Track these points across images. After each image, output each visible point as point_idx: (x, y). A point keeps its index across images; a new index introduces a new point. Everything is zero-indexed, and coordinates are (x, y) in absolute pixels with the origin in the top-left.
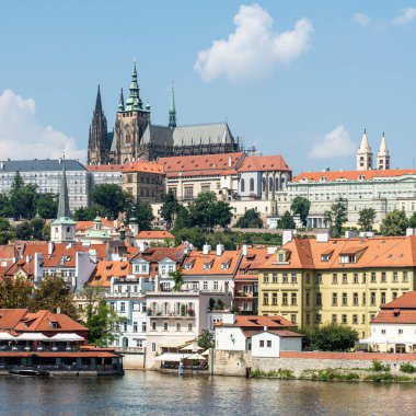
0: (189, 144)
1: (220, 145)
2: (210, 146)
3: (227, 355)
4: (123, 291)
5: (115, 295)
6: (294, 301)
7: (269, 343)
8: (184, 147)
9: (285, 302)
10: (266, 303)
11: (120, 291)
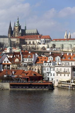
0: (29, 33)
1: (35, 33)
2: (33, 34)
8: (28, 34)
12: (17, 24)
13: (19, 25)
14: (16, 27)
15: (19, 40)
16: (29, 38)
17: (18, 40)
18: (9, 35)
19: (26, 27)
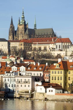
3: (39, 94)
4: (9, 75)
5: (6, 77)
6: (61, 79)
7: (52, 91)
9: (58, 79)
10: (53, 79)
11: (8, 75)
12: (22, 21)
13: (25, 22)
14: (20, 25)
15: (23, 45)
16: (38, 41)
17: (21, 45)
18: (10, 37)
19: (35, 25)
